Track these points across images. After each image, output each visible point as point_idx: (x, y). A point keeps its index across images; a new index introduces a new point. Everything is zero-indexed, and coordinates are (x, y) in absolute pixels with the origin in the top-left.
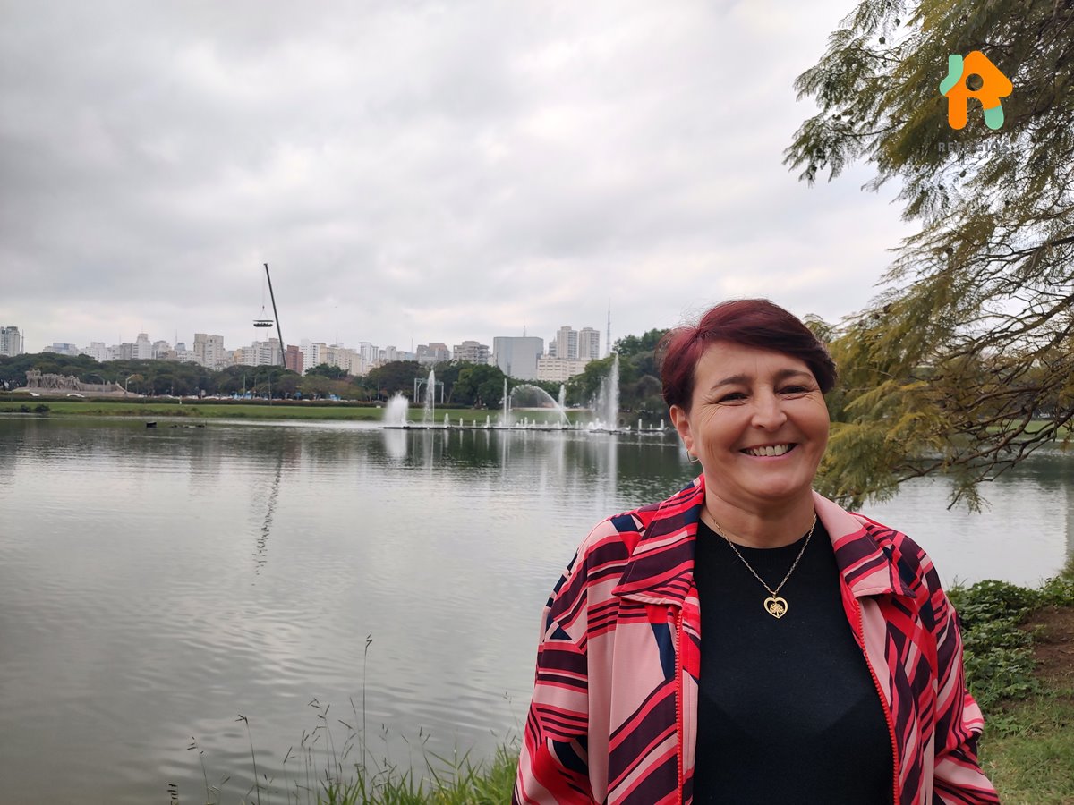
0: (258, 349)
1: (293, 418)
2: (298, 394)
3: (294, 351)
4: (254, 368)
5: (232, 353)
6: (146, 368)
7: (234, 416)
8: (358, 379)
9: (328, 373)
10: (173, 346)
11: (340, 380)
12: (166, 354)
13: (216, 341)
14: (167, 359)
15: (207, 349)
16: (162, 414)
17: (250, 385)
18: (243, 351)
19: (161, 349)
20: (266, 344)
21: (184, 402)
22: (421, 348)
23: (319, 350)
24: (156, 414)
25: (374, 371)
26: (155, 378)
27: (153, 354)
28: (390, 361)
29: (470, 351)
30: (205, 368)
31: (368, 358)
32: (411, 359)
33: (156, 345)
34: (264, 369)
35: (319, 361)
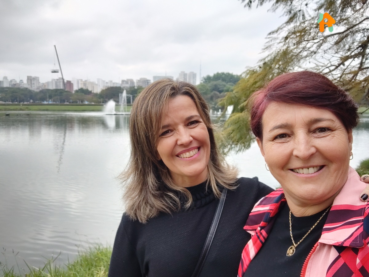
0: (54, 82)
1: (69, 111)
2: (71, 101)
3: (69, 83)
4: (52, 90)
5: (43, 84)
6: (7, 91)
7: (44, 110)
8: (96, 95)
9: (84, 92)
10: (18, 81)
11: (88, 95)
12: (15, 85)
13: (36, 79)
14: (16, 87)
15: (33, 82)
16: (14, 110)
17: (50, 97)
18: (48, 83)
19: (13, 83)
20: (57, 80)
21: (23, 105)
22: (123, 81)
23: (80, 82)
24: (11, 110)
25: (103, 91)
26: (11, 95)
27: (10, 85)
28: (109, 87)
29: (143, 82)
30: (31, 90)
31: (101, 85)
32: (118, 86)
33: (11, 81)
34: (56, 91)
35: (80, 87)
